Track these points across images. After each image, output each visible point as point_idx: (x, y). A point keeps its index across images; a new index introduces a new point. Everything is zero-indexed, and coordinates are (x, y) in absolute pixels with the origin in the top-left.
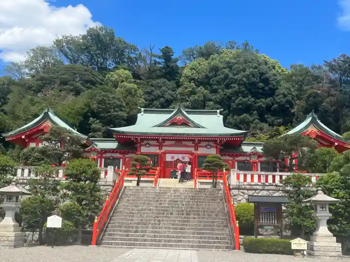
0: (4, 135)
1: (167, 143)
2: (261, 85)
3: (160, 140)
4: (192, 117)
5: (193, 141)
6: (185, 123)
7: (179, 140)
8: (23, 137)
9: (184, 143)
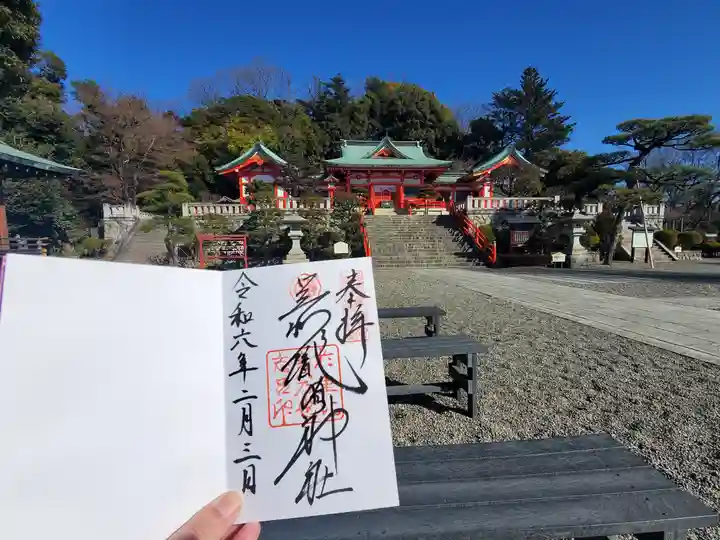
0: (217, 169)
1: (376, 174)
2: (433, 117)
3: (368, 172)
4: (399, 149)
5: (400, 171)
6: (392, 154)
7: (386, 171)
8: (237, 171)
9: (391, 174)
